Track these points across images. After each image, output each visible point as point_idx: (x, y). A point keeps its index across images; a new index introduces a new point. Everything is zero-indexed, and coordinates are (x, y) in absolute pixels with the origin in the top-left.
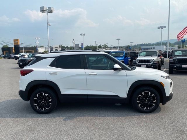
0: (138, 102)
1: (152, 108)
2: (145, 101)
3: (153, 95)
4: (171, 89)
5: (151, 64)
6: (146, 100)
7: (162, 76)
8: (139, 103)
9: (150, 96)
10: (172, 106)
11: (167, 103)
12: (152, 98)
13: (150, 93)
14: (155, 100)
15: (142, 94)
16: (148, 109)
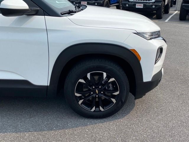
0: (78, 95)
1: (108, 108)
2: (95, 92)
3: (112, 80)
4: (160, 63)
5: (152, 3)
6: (97, 91)
7: (138, 34)
8: (80, 98)
9: (106, 82)
10: (161, 95)
11: (146, 94)
12: (110, 85)
13: (105, 75)
14: (117, 90)
15: (85, 78)
16: (100, 111)
